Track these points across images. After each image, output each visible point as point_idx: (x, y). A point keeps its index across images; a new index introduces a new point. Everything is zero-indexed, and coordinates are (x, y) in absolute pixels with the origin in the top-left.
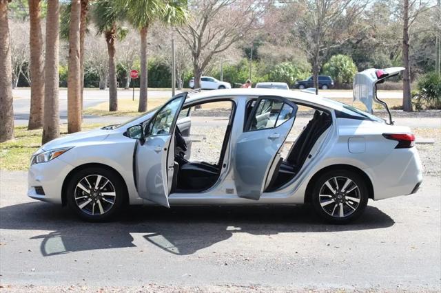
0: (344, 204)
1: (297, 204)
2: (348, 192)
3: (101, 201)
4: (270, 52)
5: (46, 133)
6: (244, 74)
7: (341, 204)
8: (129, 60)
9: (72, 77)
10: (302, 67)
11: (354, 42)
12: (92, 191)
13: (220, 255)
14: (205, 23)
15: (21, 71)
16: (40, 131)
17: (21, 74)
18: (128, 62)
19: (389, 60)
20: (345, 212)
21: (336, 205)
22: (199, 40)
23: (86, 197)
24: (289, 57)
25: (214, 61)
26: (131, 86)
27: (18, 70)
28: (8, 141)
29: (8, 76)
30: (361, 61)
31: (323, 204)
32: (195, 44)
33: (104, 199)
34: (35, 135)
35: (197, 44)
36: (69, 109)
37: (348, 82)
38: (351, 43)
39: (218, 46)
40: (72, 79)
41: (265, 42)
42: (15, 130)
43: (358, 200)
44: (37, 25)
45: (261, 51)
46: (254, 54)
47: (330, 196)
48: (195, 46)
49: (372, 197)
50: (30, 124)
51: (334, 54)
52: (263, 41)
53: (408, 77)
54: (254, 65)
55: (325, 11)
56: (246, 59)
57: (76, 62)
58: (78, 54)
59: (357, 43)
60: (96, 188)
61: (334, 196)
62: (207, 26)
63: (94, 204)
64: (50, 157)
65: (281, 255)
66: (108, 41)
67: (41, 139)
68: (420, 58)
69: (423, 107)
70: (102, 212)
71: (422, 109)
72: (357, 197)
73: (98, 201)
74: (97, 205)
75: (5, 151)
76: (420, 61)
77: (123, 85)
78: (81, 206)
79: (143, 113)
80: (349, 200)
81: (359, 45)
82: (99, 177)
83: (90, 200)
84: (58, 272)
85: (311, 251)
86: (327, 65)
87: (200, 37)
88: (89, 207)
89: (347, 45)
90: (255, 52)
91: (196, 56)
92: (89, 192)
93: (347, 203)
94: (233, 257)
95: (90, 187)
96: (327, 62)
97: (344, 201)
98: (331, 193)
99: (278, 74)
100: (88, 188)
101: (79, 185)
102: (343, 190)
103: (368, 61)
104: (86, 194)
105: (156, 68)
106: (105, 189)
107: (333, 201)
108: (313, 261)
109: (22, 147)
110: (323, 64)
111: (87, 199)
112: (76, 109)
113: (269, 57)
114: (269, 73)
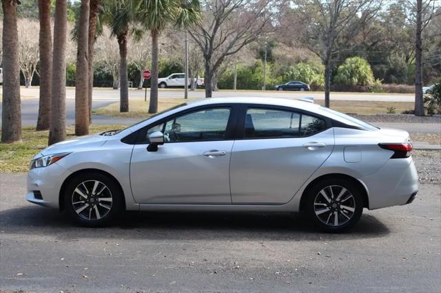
0: (339, 213)
1: (292, 213)
2: (343, 201)
3: (98, 206)
4: (284, 53)
5: (52, 135)
6: (258, 76)
7: (336, 213)
8: (142, 60)
9: (80, 79)
10: (318, 69)
11: (370, 44)
12: (89, 196)
13: (211, 263)
14: (217, 25)
15: (35, 70)
16: (47, 132)
17: (35, 72)
18: (142, 62)
19: (404, 63)
20: (339, 221)
21: (331, 214)
22: (211, 42)
23: (83, 202)
24: (303, 59)
25: (229, 62)
26: (143, 87)
27: (33, 68)
28: (15, 143)
29: (17, 78)
30: (376, 64)
31: (318, 213)
32: (206, 45)
33: (100, 204)
34: (42, 136)
35: (209, 46)
36: (76, 110)
37: (362, 85)
38: (366, 45)
39: (229, 48)
40: (80, 81)
41: (281, 44)
42: (23, 131)
43: (352, 210)
44: (47, 27)
45: (276, 52)
46: (268, 55)
47: (325, 205)
48: (206, 48)
49: (367, 206)
50: (38, 125)
51: (349, 56)
52: (278, 42)
53: (420, 81)
54: (268, 66)
55: (337, 14)
56: (260, 60)
57: (84, 64)
58: (86, 57)
59: (372, 45)
60: (93, 193)
61: (329, 205)
62: (219, 28)
63: (91, 209)
64: (48, 162)
65: (271, 263)
66: (119, 42)
67: (47, 140)
68: (436, 61)
69: (435, 111)
70: (99, 217)
71: (434, 114)
72: (352, 206)
73: (95, 207)
74: (94, 210)
75: (11, 152)
76: (435, 65)
77: (136, 85)
78: (78, 211)
79: (153, 115)
80: (344, 209)
81: (374, 48)
82: (97, 183)
83: (87, 205)
84: (48, 278)
85: (302, 261)
86: (341, 67)
87: (212, 39)
88: (86, 212)
89: (362, 48)
90: (269, 54)
91: (208, 57)
92: (86, 197)
93: (342, 212)
94: (223, 265)
95: (88, 192)
96: (341, 64)
97: (339, 210)
98: (326, 202)
99: (292, 75)
100: (85, 193)
101: (77, 190)
102: (338, 199)
103: (384, 63)
104: (83, 199)
105: (170, 69)
106: (102, 195)
107: (328, 209)
108: (303, 271)
109: (28, 149)
110: (338, 66)
111: (84, 204)
112: (83, 111)
113: (283, 58)
114: (283, 75)
